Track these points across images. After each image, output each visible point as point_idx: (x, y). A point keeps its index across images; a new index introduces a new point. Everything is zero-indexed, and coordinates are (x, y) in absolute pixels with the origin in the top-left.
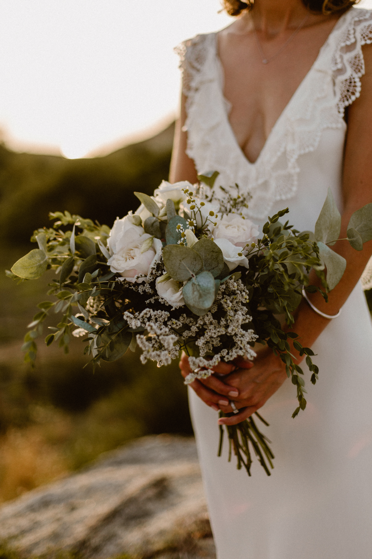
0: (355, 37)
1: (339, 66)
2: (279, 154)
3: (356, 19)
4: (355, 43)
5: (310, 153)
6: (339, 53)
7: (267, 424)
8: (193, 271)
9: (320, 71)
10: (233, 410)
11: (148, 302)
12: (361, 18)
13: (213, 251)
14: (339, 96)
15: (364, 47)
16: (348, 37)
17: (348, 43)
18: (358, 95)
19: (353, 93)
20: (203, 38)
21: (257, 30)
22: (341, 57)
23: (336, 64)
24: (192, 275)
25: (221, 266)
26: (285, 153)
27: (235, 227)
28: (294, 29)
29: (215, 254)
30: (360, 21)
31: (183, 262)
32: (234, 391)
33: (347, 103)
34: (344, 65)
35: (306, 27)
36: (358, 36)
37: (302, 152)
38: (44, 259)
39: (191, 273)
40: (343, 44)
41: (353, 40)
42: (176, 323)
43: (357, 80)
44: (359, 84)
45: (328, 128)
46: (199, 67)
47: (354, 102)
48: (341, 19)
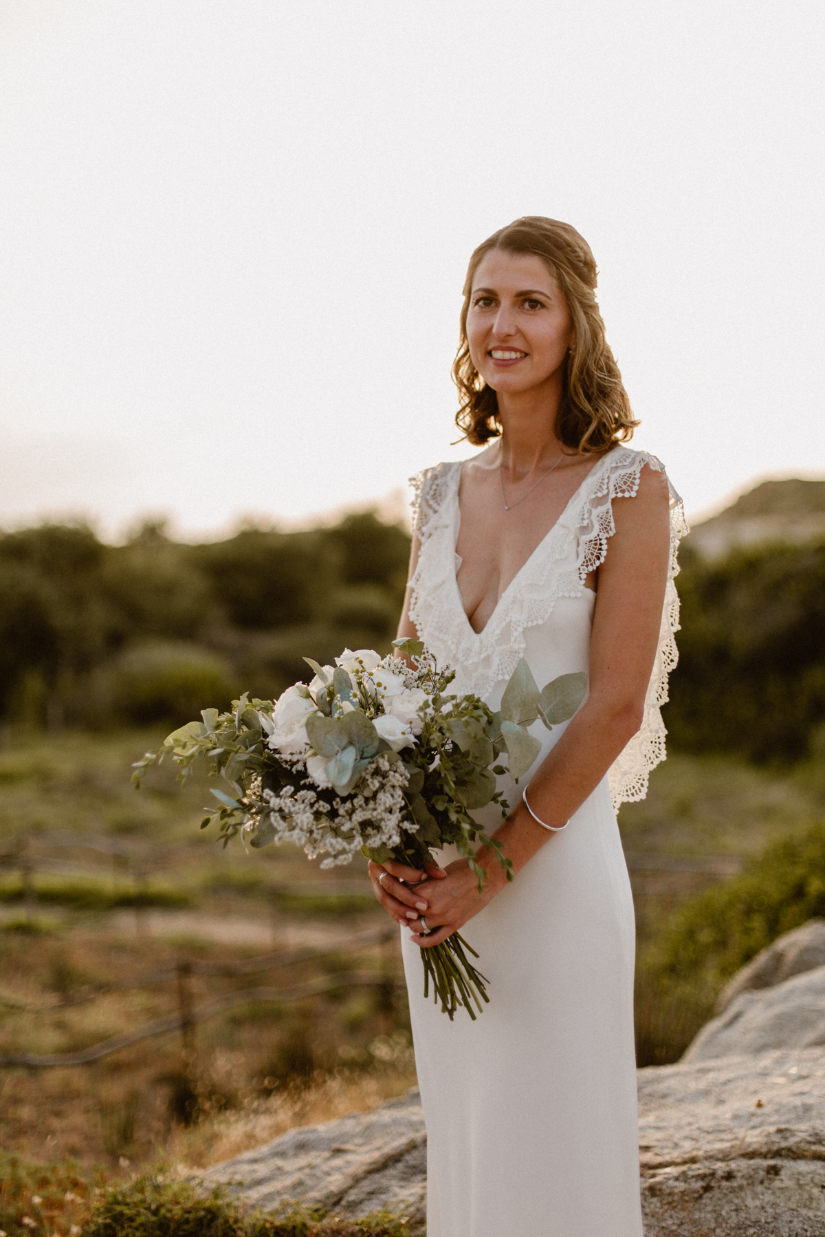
0: (608, 488)
1: (585, 523)
2: (504, 624)
3: (614, 465)
4: (608, 493)
5: (538, 627)
6: (588, 506)
7: (477, 956)
8: (340, 747)
9: (564, 527)
10: (424, 930)
11: (302, 782)
12: (620, 464)
13: (366, 726)
14: (582, 559)
15: (614, 501)
16: (600, 486)
17: (600, 495)
18: (602, 560)
19: (598, 558)
20: (446, 467)
21: (504, 466)
22: (590, 512)
23: (583, 519)
24: (338, 751)
25: (376, 744)
26: (509, 624)
27: (413, 703)
28: (545, 470)
29: (368, 730)
30: (617, 468)
31: (328, 736)
32: (421, 902)
33: (591, 569)
34: (591, 522)
35: (559, 468)
36: (612, 488)
37: (530, 624)
38: (205, 734)
39: (337, 748)
40: (593, 496)
41: (605, 492)
42: (323, 806)
43: (604, 542)
44: (605, 547)
45: (564, 597)
46: (435, 506)
47: (597, 568)
48: (600, 462)
